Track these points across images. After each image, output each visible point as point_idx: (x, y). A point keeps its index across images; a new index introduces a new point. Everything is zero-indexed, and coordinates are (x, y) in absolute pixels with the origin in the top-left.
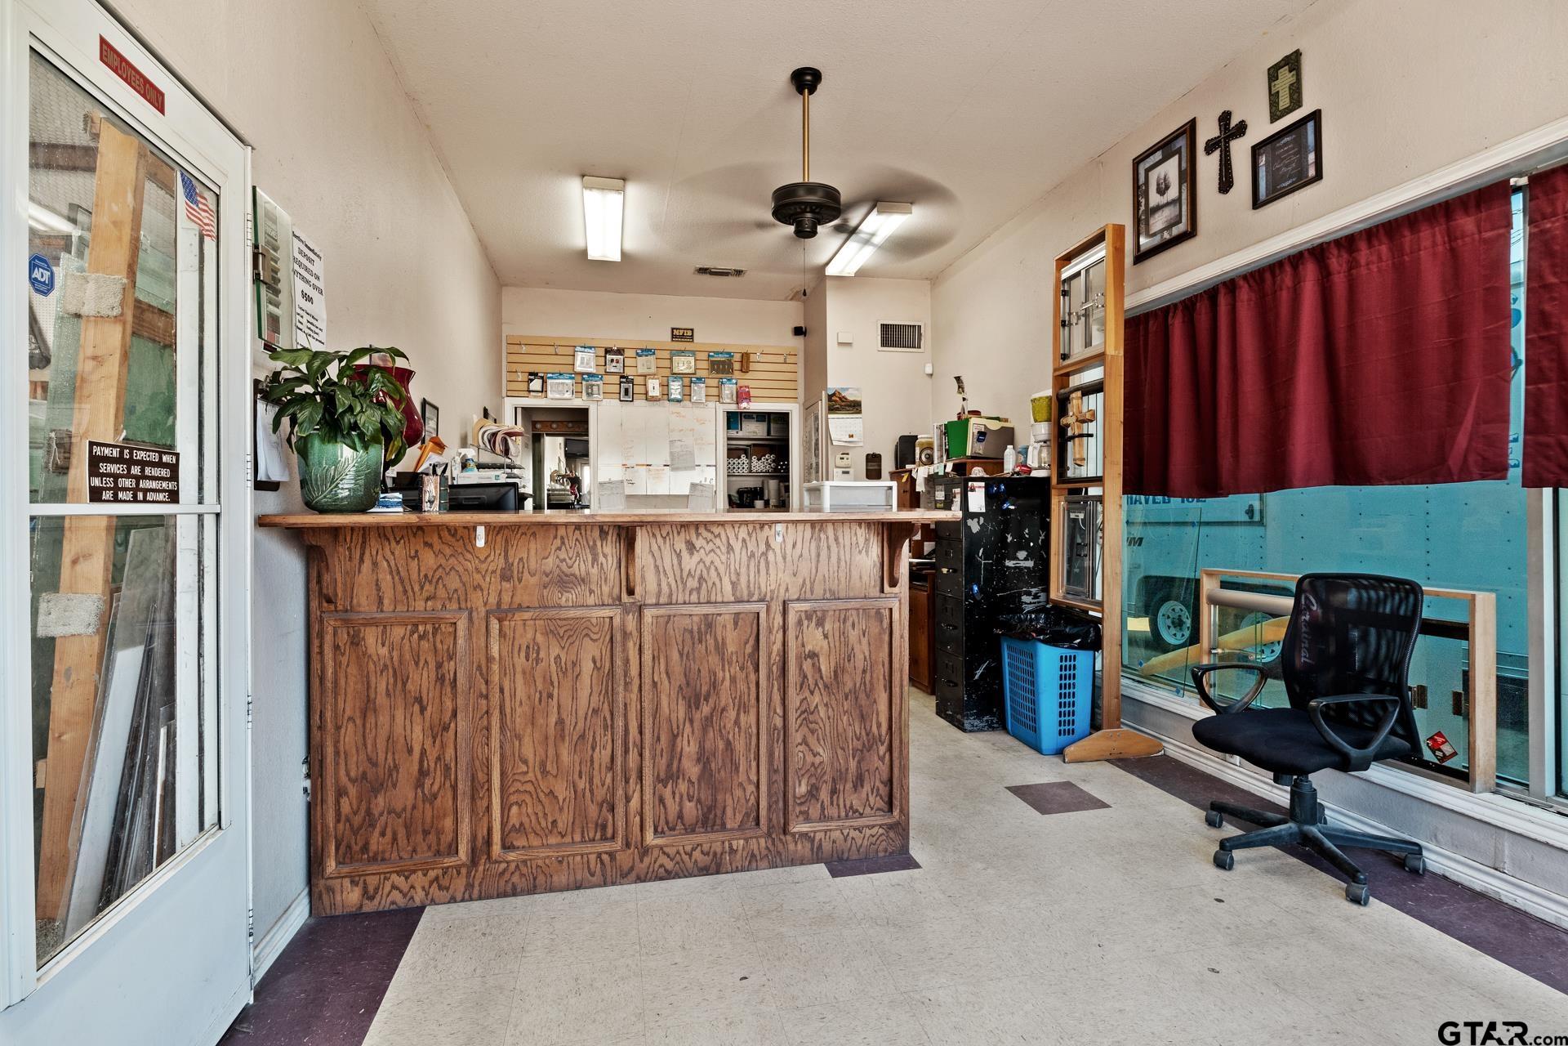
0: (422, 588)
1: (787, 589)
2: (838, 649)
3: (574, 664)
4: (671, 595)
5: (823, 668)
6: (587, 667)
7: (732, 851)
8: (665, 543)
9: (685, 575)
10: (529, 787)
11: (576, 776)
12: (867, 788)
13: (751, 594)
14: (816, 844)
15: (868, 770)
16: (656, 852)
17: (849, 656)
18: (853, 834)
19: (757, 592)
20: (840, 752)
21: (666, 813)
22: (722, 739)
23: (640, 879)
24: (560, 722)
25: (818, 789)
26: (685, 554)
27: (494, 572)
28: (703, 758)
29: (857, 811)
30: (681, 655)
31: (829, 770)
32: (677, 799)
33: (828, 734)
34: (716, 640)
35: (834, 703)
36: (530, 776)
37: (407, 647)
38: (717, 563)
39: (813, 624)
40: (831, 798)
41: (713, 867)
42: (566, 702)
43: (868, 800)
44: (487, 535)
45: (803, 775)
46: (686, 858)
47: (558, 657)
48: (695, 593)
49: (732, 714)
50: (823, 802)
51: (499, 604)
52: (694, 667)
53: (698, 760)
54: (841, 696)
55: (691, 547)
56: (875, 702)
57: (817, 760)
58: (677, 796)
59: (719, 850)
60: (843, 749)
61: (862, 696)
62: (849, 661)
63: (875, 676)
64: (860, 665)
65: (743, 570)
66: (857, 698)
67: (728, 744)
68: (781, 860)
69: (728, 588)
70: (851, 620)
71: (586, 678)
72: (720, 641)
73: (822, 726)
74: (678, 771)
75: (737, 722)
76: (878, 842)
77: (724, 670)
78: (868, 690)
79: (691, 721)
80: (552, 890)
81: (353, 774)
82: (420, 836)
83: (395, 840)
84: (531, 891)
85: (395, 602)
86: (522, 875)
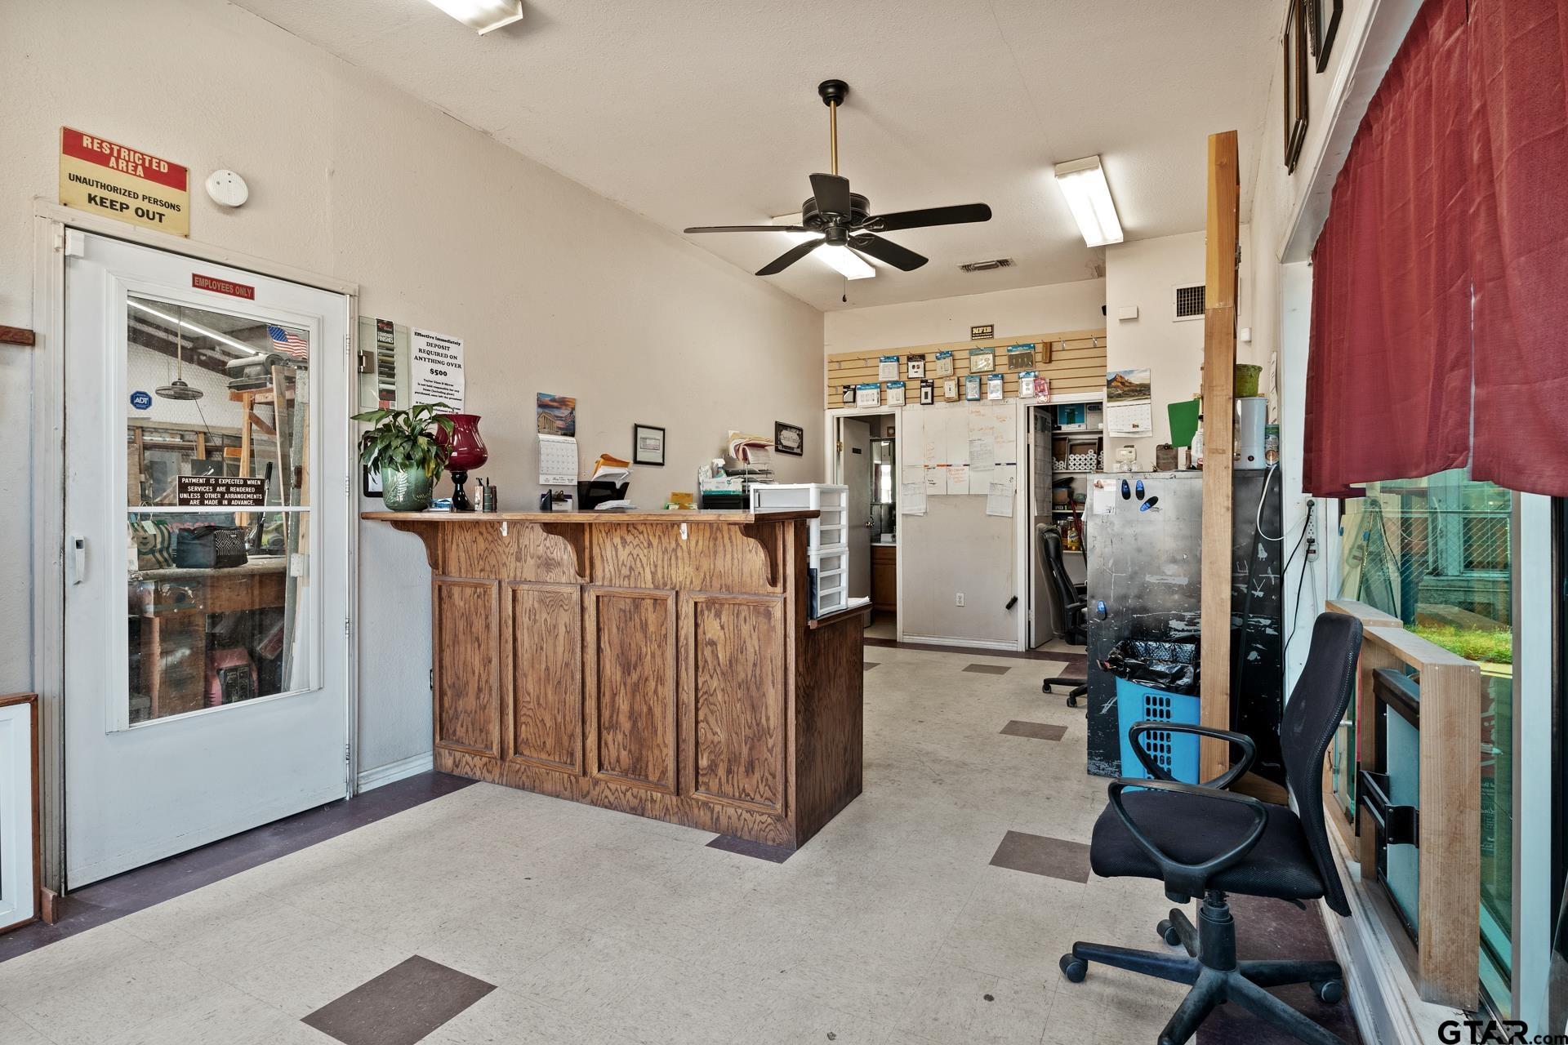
0: (478, 563)
1: (691, 582)
2: (732, 641)
3: (555, 627)
4: (611, 580)
5: (720, 655)
6: (562, 630)
7: (653, 801)
8: (607, 537)
9: (620, 564)
10: (530, 713)
11: (556, 711)
12: (757, 775)
13: (665, 584)
14: (715, 816)
15: (758, 759)
16: (603, 784)
17: (742, 648)
18: (746, 815)
19: (669, 582)
20: (734, 735)
21: (609, 755)
22: (646, 704)
23: (593, 803)
24: (547, 669)
25: (716, 766)
26: (620, 546)
27: (512, 554)
28: (633, 716)
29: (749, 795)
30: (618, 629)
31: (725, 750)
32: (616, 746)
33: (725, 718)
34: (641, 620)
35: (729, 689)
36: (531, 706)
37: (472, 603)
38: (641, 556)
39: (712, 614)
40: (727, 776)
41: (639, 810)
42: (550, 654)
43: (758, 787)
44: (508, 528)
45: (704, 750)
46: (622, 795)
47: (546, 620)
48: (626, 579)
49: (652, 684)
50: (720, 779)
51: (515, 577)
52: (627, 640)
53: (630, 718)
54: (735, 684)
55: (624, 542)
56: (764, 695)
57: (716, 739)
58: (616, 743)
59: (644, 797)
60: (736, 733)
61: (753, 687)
62: (742, 652)
63: (764, 670)
64: (751, 658)
65: (660, 563)
66: (748, 689)
67: (650, 709)
68: (688, 820)
69: (649, 577)
70: (743, 615)
71: (561, 637)
72: (644, 621)
73: (719, 708)
74: (617, 724)
75: (656, 692)
76: (767, 830)
77: (646, 646)
78: (758, 683)
79: (625, 684)
80: (543, 793)
81: (449, 683)
82: (477, 733)
83: (467, 731)
84: (533, 790)
85: (467, 571)
86: (528, 777)
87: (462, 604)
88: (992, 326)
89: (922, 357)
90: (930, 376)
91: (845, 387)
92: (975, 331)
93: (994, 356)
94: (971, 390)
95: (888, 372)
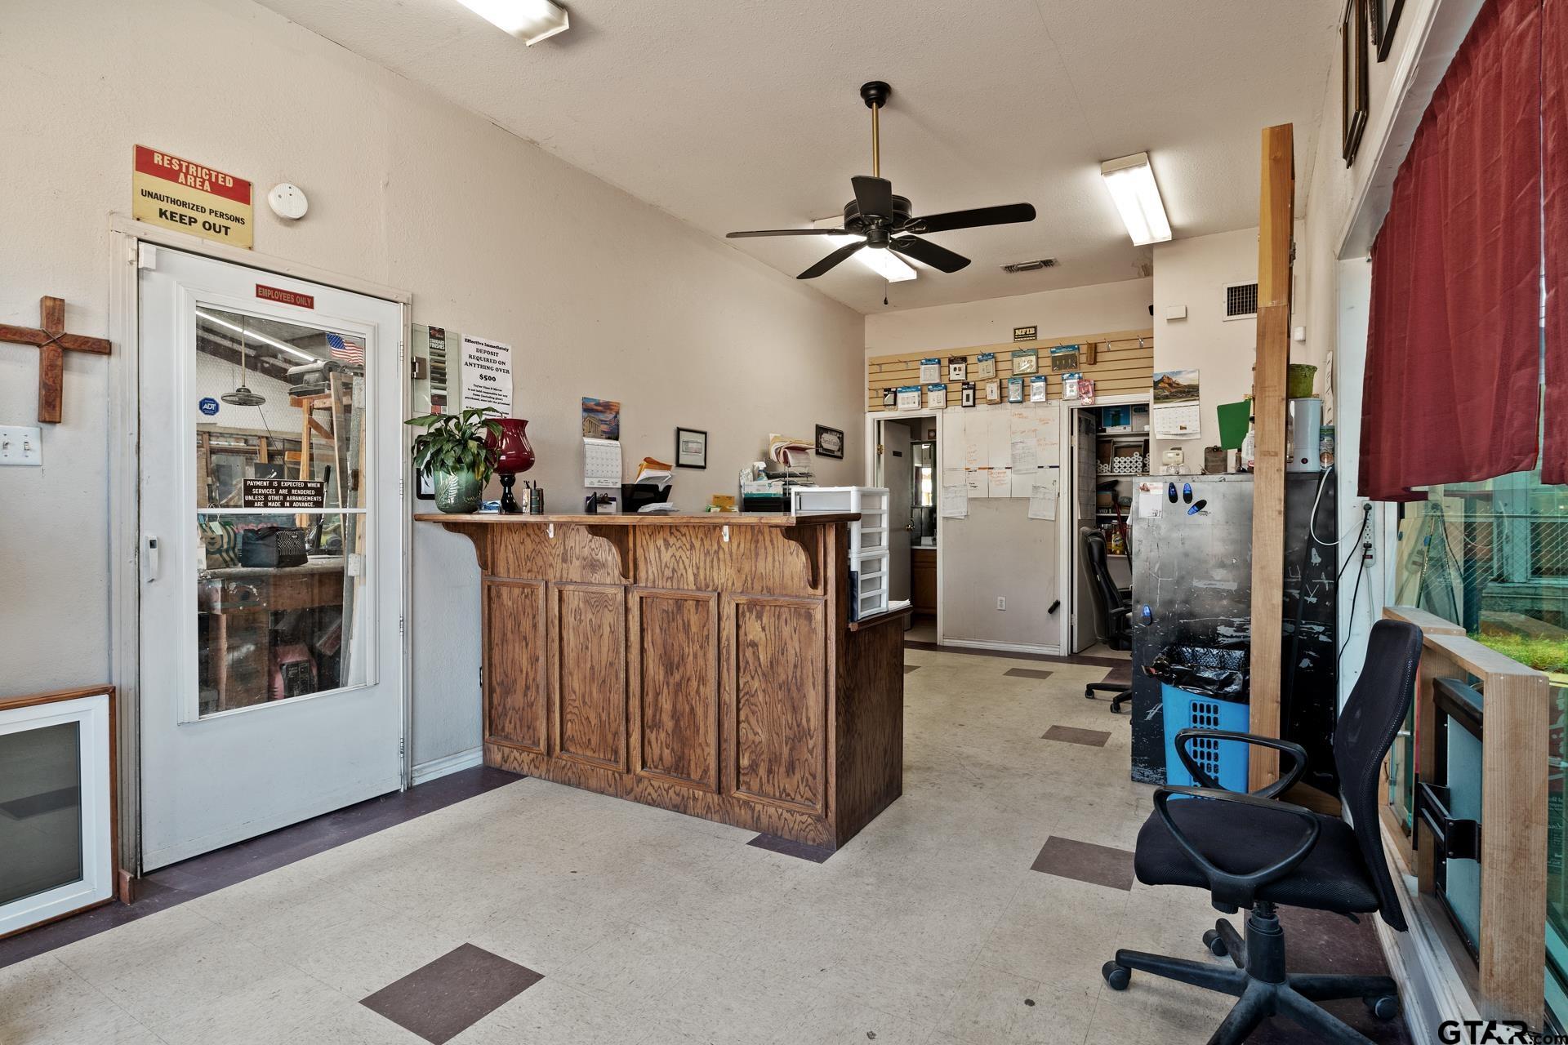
0: (526, 564)
1: (733, 584)
2: (773, 642)
3: (599, 627)
4: (654, 582)
5: (761, 657)
6: (606, 630)
7: (695, 799)
8: (651, 539)
9: (663, 565)
10: (576, 711)
11: (601, 710)
12: (798, 776)
13: (707, 586)
14: (756, 815)
15: (798, 760)
16: (646, 782)
17: (783, 650)
18: (786, 815)
19: (711, 584)
20: (774, 735)
21: (652, 754)
22: (688, 703)
23: (637, 800)
24: (592, 668)
25: (757, 766)
26: (663, 549)
27: (558, 555)
28: (676, 716)
29: (788, 795)
30: (661, 629)
31: (766, 750)
32: (659, 745)
33: (765, 718)
34: (683, 620)
35: (770, 690)
36: (576, 704)
37: (520, 603)
38: (684, 558)
39: (754, 617)
40: (768, 776)
41: (681, 808)
42: (595, 653)
43: (798, 786)
44: (555, 530)
45: (746, 749)
46: (665, 793)
47: (591, 620)
48: (669, 580)
49: (694, 684)
50: (761, 778)
51: (561, 577)
52: (670, 641)
53: (673, 717)
54: (776, 685)
55: (667, 545)
56: (805, 696)
57: (757, 739)
58: (659, 742)
59: (686, 795)
60: (777, 734)
61: (794, 688)
62: (783, 654)
63: (804, 672)
64: (792, 659)
65: (702, 564)
66: (789, 690)
67: (692, 709)
68: (729, 819)
69: (691, 578)
70: (784, 617)
71: (606, 636)
72: (686, 621)
73: (760, 709)
74: (660, 722)
75: (698, 692)
76: (807, 830)
77: (689, 647)
78: (799, 684)
79: (668, 684)
80: (588, 788)
81: (498, 680)
82: (526, 729)
83: (515, 727)
84: (578, 786)
85: (515, 572)
86: (573, 773)
87: (510, 603)
88: (1035, 328)
89: (964, 359)
90: (971, 379)
91: (885, 390)
92: (1018, 332)
93: (1038, 358)
94: (1014, 392)
95: (929, 374)
